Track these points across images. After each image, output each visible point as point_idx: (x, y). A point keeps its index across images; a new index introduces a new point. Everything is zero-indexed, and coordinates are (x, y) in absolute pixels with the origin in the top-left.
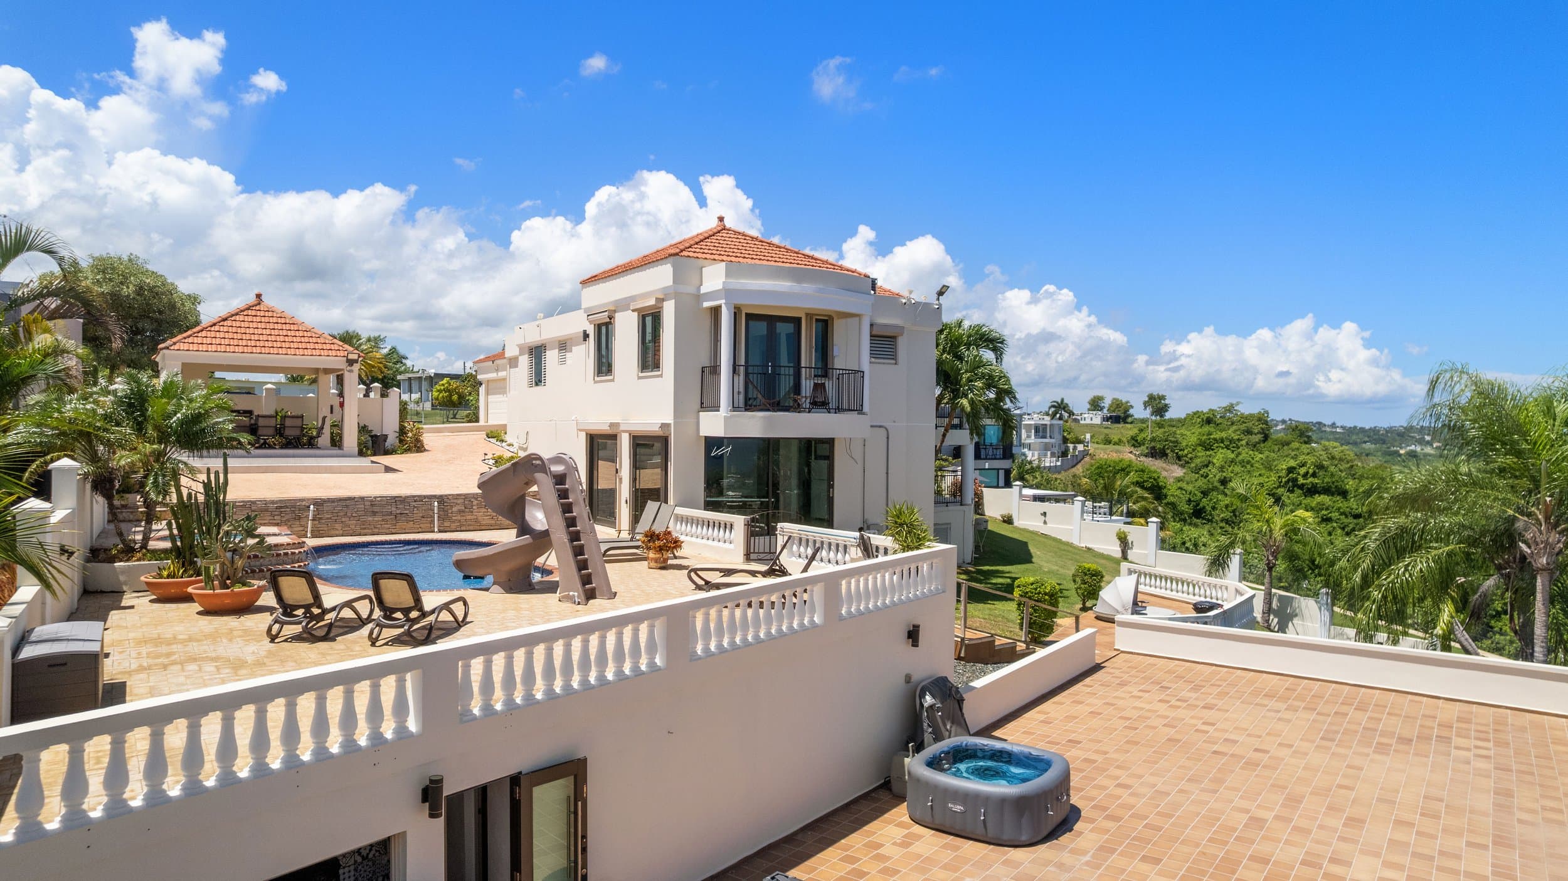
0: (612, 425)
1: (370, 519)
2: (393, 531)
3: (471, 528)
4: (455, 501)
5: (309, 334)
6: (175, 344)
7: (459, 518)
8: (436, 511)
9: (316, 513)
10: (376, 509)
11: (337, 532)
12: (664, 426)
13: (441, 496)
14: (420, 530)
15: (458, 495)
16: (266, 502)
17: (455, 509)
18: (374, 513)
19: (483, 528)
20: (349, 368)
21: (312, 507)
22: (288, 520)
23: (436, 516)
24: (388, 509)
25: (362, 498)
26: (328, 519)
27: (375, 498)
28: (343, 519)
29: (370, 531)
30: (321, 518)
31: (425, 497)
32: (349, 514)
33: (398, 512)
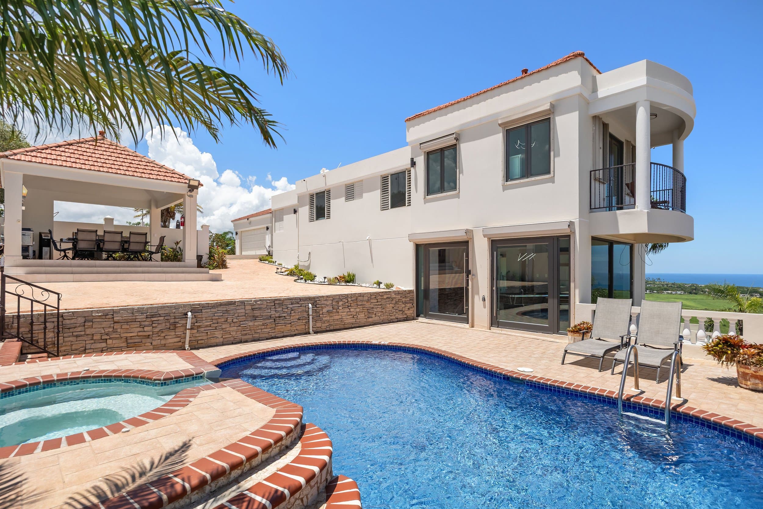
0: (467, 232)
1: (251, 324)
2: (273, 335)
3: (338, 327)
4: (325, 302)
5: (152, 165)
6: (15, 154)
7: (328, 318)
8: (311, 313)
9: (194, 320)
10: (257, 313)
11: (217, 341)
12: (571, 224)
13: (314, 298)
14: (296, 332)
15: (327, 296)
16: (132, 311)
17: (325, 310)
18: (255, 318)
19: (347, 326)
20: (189, 193)
21: (189, 314)
22: (161, 331)
23: (311, 317)
24: (267, 313)
25: (243, 303)
26: (207, 326)
27: (256, 301)
28: (224, 326)
29: (250, 337)
30: (199, 327)
31: (301, 299)
32: (230, 320)
33: (277, 315)
